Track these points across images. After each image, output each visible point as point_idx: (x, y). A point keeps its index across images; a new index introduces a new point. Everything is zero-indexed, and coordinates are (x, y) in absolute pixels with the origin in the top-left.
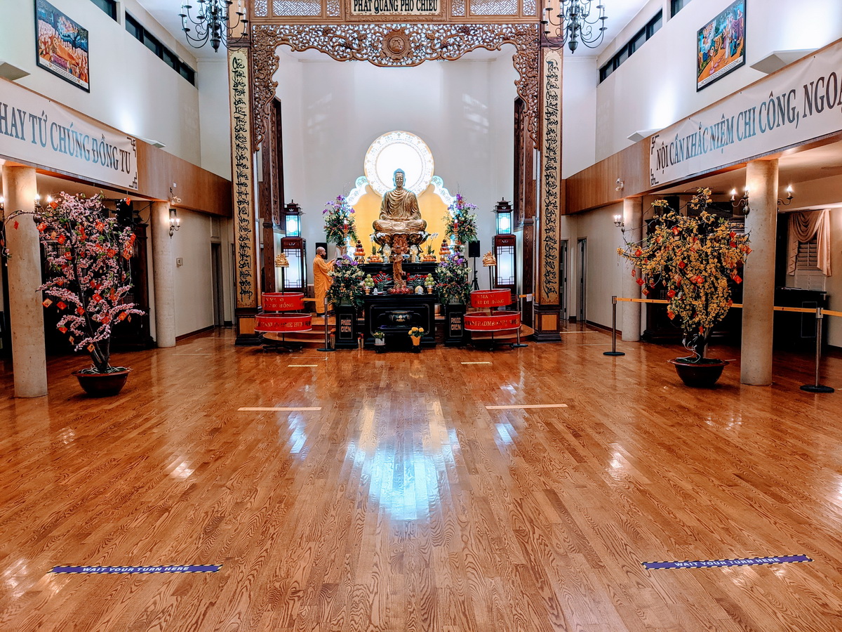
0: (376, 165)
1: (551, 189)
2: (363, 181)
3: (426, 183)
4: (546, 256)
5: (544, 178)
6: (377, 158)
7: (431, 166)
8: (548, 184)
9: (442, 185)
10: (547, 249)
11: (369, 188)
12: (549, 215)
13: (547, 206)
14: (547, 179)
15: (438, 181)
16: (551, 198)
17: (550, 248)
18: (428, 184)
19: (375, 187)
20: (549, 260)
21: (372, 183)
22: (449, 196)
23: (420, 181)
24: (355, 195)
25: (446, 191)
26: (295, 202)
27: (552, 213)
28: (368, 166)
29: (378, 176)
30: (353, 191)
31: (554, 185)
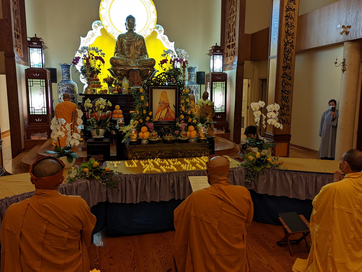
0: (109, 12)
1: (289, 29)
2: (99, 24)
3: (151, 30)
4: (282, 91)
5: (284, 19)
6: (110, 6)
7: (154, 16)
8: (287, 24)
9: (163, 32)
10: (284, 84)
11: (104, 31)
12: (287, 54)
13: (286, 45)
14: (287, 20)
15: (160, 29)
16: (289, 38)
17: (286, 84)
18: (152, 31)
19: (109, 30)
20: (284, 95)
21: (107, 27)
22: (169, 41)
23: (146, 28)
24: (92, 36)
25: (166, 37)
26: (38, 36)
27: (289, 52)
28: (103, 12)
29: (111, 21)
30: (90, 33)
31: (292, 26)
